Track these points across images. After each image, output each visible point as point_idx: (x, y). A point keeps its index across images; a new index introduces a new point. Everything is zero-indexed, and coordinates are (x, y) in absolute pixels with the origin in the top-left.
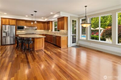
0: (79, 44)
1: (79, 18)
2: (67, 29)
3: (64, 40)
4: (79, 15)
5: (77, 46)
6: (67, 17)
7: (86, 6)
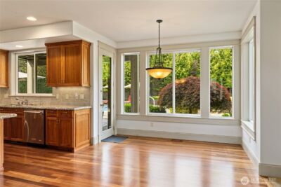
0: (118, 130)
1: (118, 51)
2: (90, 86)
3: (82, 122)
4: (117, 42)
5: (113, 136)
6: (90, 44)
7: (159, 21)
